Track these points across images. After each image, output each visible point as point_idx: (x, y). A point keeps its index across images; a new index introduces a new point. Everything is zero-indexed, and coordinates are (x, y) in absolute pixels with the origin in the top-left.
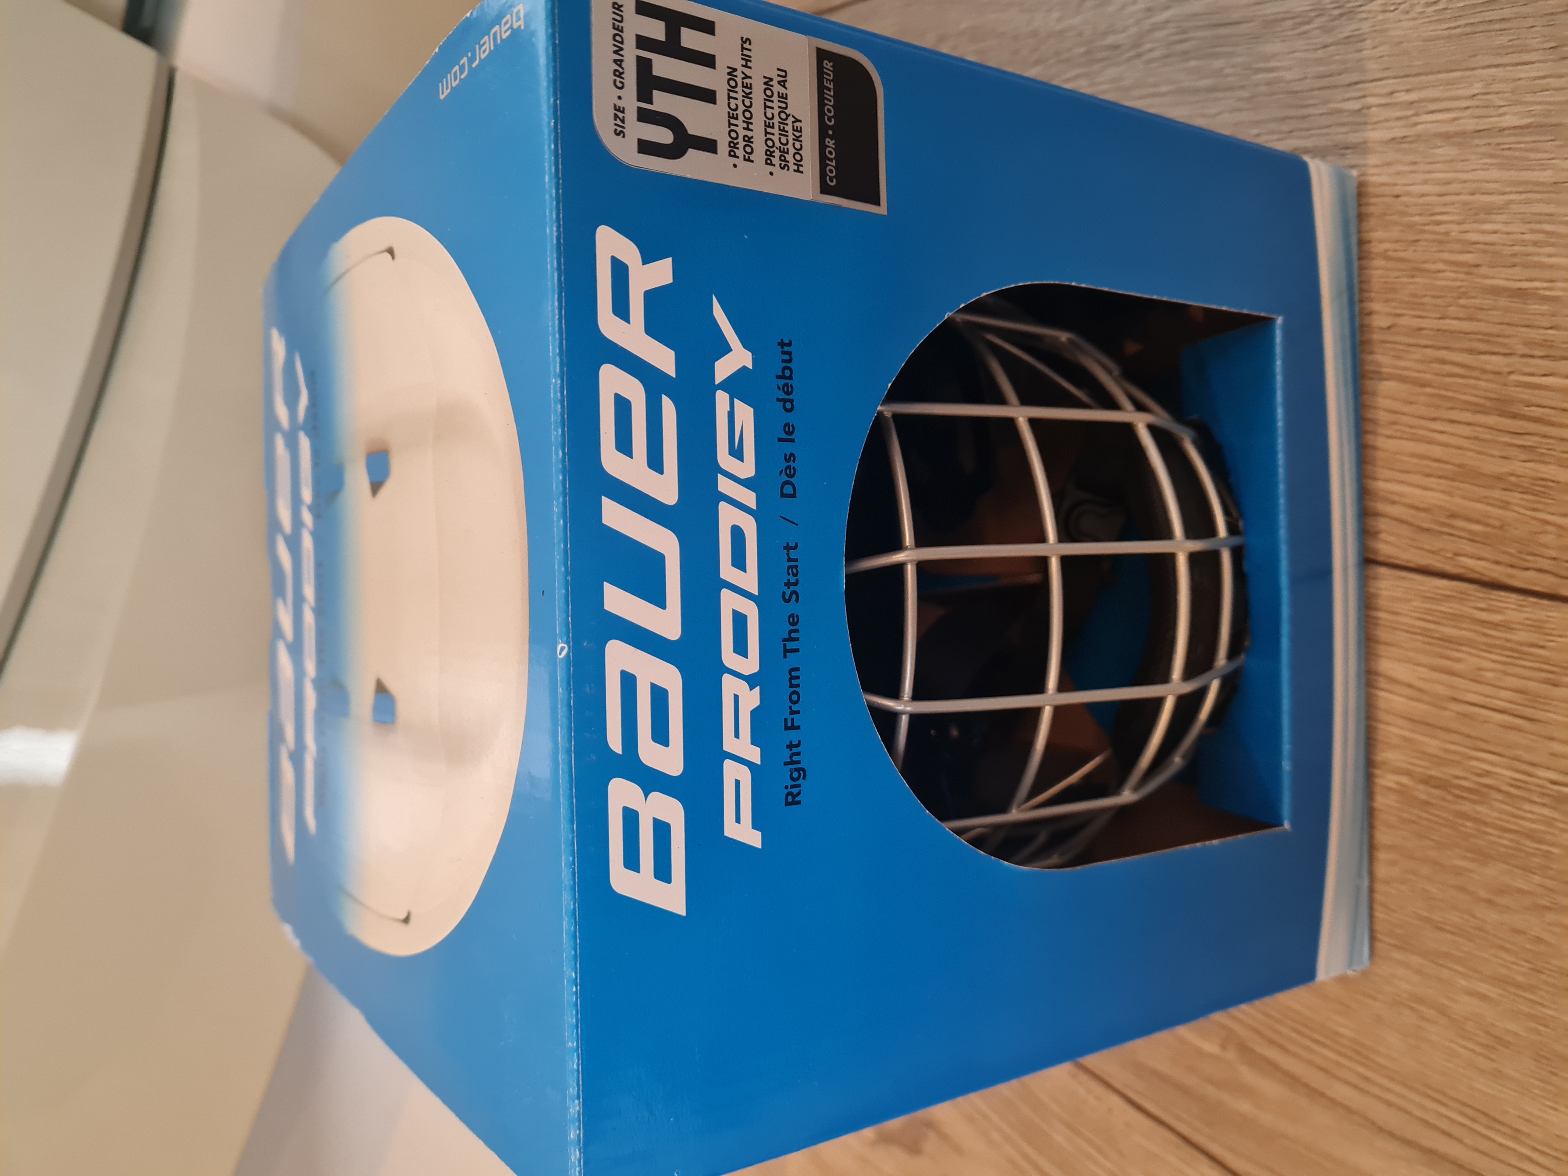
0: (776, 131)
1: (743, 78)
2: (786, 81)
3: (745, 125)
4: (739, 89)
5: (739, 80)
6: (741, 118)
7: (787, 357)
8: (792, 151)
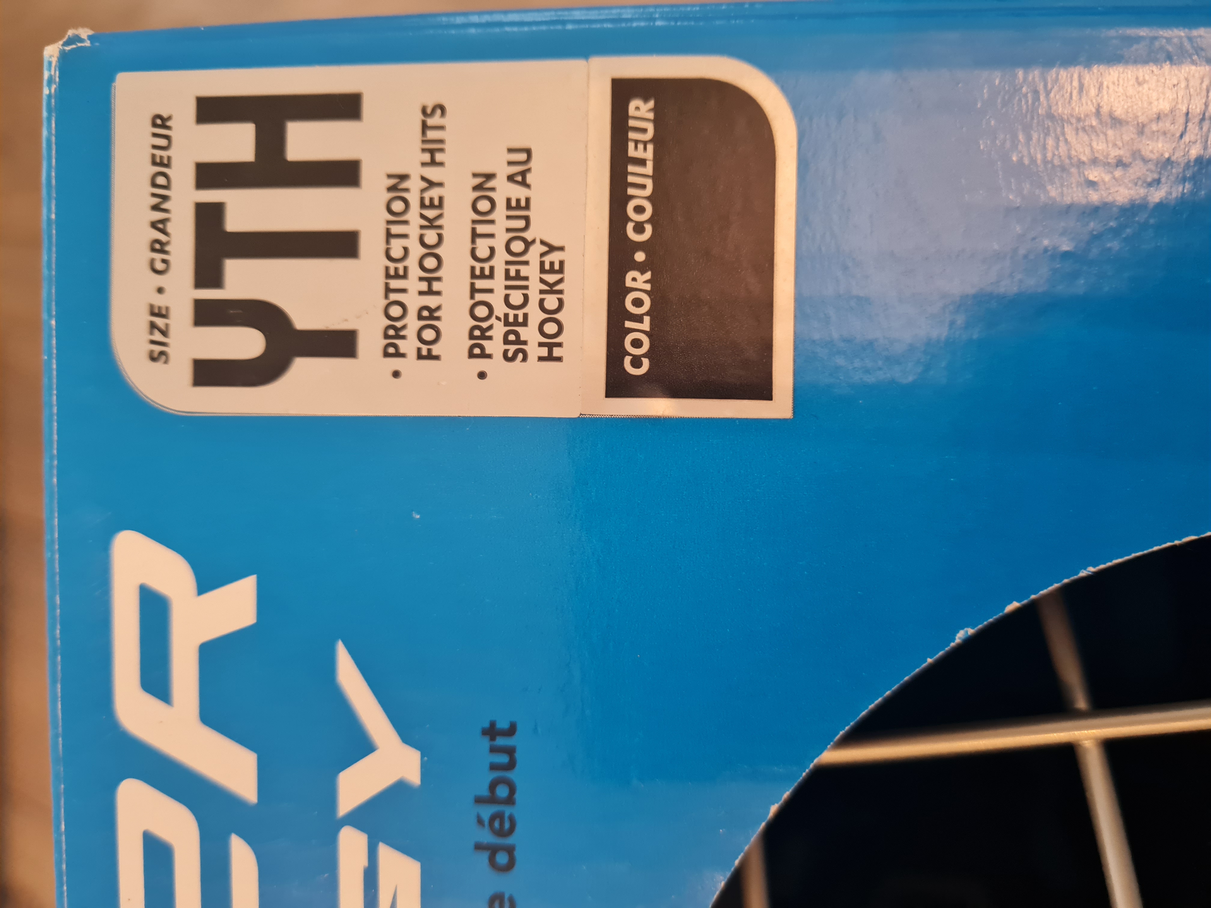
0: (498, 283)
1: (423, 191)
2: (529, 170)
3: (424, 286)
4: (414, 216)
5: (413, 198)
6: (415, 272)
7: (504, 759)
8: (536, 316)
